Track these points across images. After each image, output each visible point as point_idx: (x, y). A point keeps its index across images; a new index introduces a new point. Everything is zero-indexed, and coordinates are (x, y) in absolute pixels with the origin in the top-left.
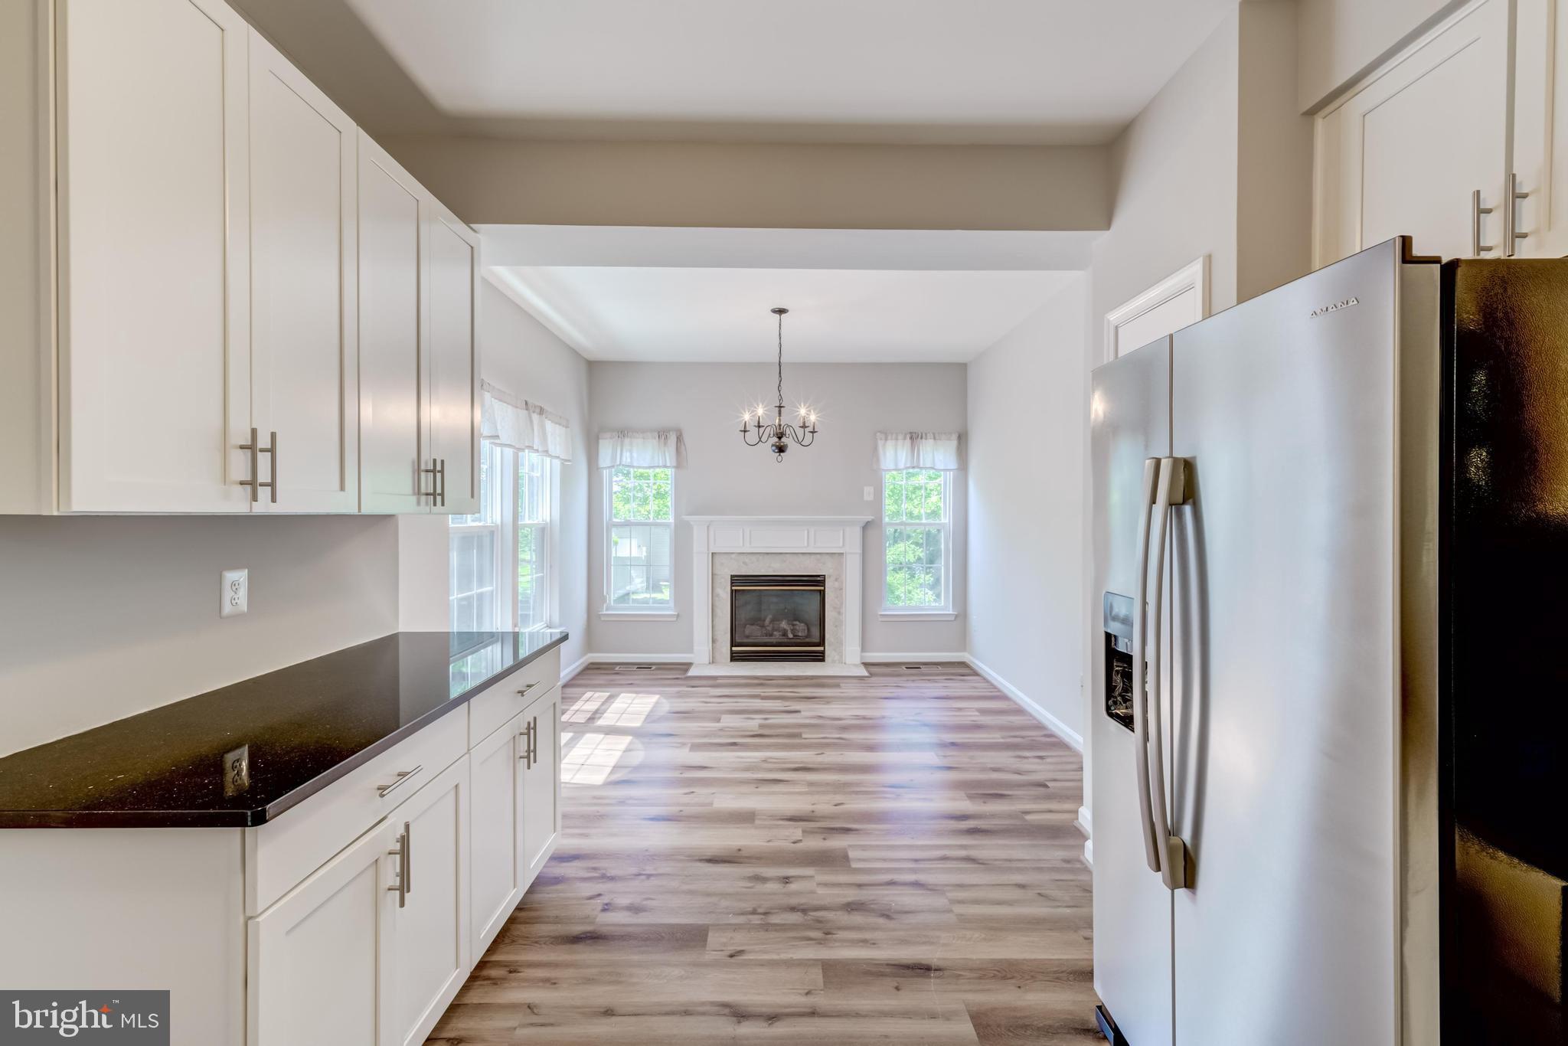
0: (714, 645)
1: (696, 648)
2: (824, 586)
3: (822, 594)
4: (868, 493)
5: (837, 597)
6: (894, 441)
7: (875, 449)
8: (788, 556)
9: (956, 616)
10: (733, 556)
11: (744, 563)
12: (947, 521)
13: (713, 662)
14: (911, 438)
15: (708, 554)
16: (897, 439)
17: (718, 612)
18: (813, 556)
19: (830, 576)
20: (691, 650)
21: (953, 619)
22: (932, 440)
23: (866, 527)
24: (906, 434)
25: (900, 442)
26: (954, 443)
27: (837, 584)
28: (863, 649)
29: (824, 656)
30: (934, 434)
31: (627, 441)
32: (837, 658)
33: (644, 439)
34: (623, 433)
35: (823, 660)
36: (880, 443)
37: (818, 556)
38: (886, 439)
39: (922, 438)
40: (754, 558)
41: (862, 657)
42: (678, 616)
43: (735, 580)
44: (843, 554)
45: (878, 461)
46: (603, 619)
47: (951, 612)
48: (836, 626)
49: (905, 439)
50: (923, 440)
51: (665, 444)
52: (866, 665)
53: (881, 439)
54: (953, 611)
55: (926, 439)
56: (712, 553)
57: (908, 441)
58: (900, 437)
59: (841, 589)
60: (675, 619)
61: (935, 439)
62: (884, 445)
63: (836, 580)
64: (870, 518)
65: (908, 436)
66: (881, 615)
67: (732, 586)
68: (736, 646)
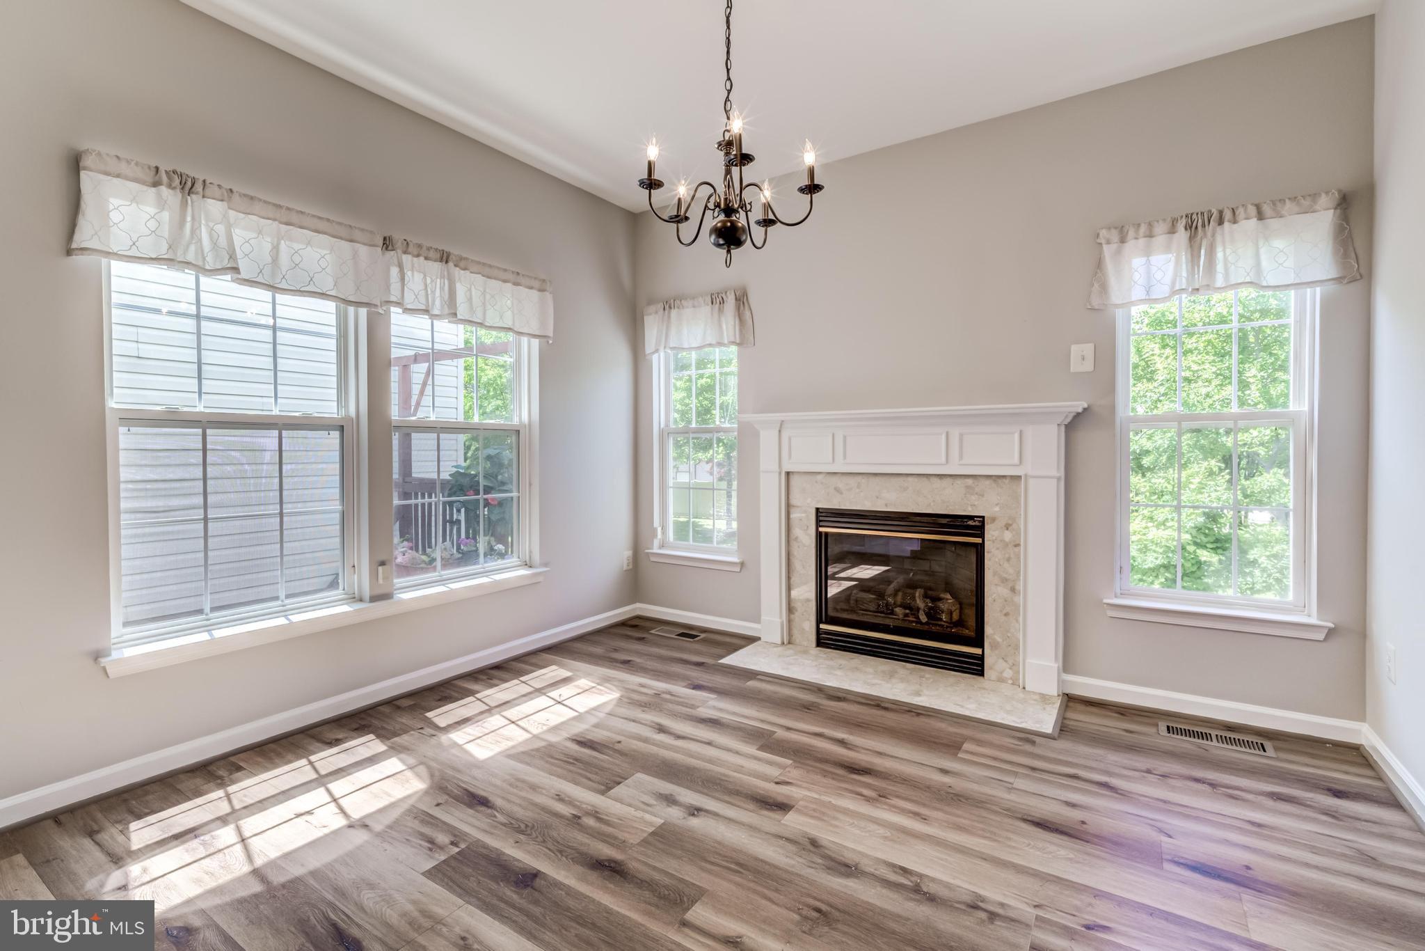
0: (792, 616)
1: (763, 618)
2: (982, 536)
3: (980, 550)
4: (1081, 357)
5: (1008, 560)
6: (1142, 241)
7: (1099, 264)
8: (910, 479)
9: (1331, 633)
10: (819, 477)
11: (837, 490)
12: (1306, 408)
13: (789, 643)
14: (1189, 227)
15: (780, 473)
16: (1150, 235)
17: (797, 564)
18: (959, 482)
19: (993, 520)
20: (757, 619)
21: (1321, 636)
22: (1254, 222)
23: (1074, 425)
24: (1174, 222)
25: (1160, 240)
26: (1324, 219)
27: (1008, 536)
28: (1067, 665)
29: (982, 665)
30: (1258, 208)
31: (674, 312)
32: (1008, 673)
33: (694, 307)
34: (669, 304)
35: (981, 673)
36: (1108, 251)
37: (970, 481)
38: (1123, 240)
39: (1221, 222)
40: (852, 481)
41: (1061, 682)
42: (742, 564)
43: (822, 516)
44: (1019, 477)
45: (1104, 288)
46: (653, 559)
47: (1314, 620)
48: (1006, 614)
49: (1172, 231)
50: (1226, 224)
51: (721, 311)
52: (1070, 700)
53: (1108, 242)
54: (1319, 618)
55: (1235, 221)
56: (788, 474)
57: (1182, 235)
58: (1160, 228)
59: (1017, 545)
60: (738, 569)
61: (1261, 216)
62: (1118, 252)
63: (1007, 527)
64: (1079, 406)
65: (1181, 226)
66: (1108, 604)
67: (818, 526)
68: (827, 623)
